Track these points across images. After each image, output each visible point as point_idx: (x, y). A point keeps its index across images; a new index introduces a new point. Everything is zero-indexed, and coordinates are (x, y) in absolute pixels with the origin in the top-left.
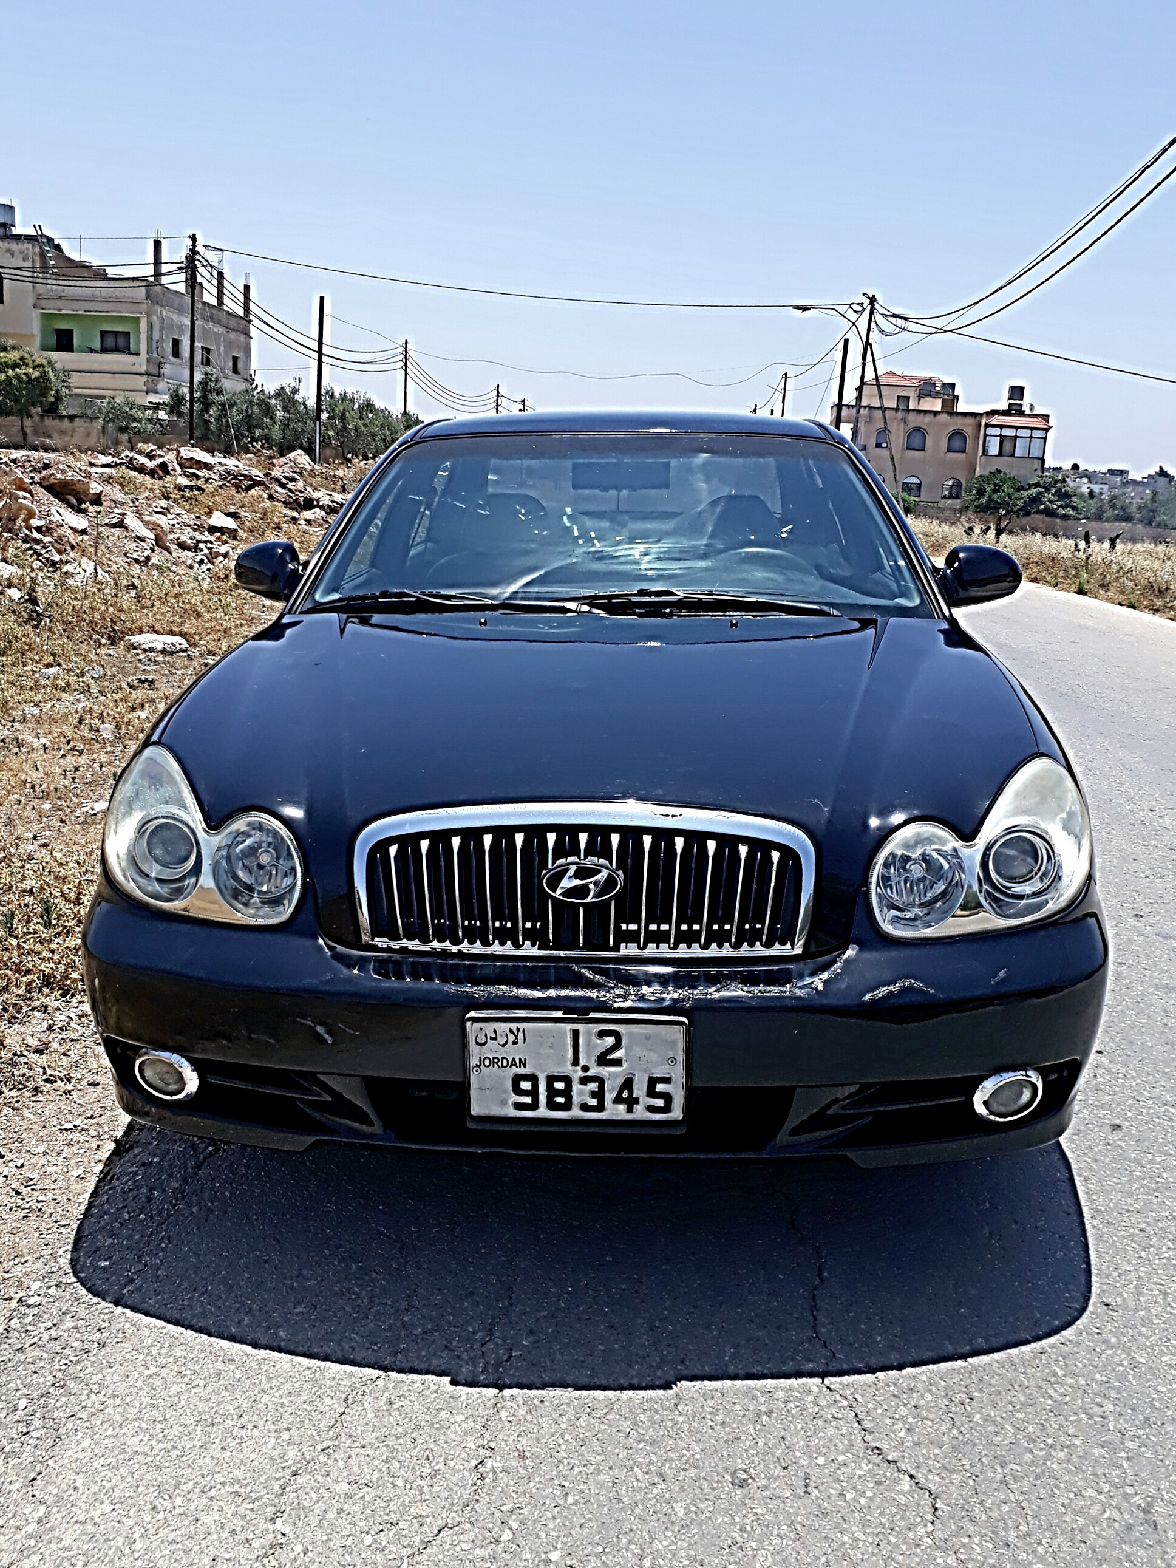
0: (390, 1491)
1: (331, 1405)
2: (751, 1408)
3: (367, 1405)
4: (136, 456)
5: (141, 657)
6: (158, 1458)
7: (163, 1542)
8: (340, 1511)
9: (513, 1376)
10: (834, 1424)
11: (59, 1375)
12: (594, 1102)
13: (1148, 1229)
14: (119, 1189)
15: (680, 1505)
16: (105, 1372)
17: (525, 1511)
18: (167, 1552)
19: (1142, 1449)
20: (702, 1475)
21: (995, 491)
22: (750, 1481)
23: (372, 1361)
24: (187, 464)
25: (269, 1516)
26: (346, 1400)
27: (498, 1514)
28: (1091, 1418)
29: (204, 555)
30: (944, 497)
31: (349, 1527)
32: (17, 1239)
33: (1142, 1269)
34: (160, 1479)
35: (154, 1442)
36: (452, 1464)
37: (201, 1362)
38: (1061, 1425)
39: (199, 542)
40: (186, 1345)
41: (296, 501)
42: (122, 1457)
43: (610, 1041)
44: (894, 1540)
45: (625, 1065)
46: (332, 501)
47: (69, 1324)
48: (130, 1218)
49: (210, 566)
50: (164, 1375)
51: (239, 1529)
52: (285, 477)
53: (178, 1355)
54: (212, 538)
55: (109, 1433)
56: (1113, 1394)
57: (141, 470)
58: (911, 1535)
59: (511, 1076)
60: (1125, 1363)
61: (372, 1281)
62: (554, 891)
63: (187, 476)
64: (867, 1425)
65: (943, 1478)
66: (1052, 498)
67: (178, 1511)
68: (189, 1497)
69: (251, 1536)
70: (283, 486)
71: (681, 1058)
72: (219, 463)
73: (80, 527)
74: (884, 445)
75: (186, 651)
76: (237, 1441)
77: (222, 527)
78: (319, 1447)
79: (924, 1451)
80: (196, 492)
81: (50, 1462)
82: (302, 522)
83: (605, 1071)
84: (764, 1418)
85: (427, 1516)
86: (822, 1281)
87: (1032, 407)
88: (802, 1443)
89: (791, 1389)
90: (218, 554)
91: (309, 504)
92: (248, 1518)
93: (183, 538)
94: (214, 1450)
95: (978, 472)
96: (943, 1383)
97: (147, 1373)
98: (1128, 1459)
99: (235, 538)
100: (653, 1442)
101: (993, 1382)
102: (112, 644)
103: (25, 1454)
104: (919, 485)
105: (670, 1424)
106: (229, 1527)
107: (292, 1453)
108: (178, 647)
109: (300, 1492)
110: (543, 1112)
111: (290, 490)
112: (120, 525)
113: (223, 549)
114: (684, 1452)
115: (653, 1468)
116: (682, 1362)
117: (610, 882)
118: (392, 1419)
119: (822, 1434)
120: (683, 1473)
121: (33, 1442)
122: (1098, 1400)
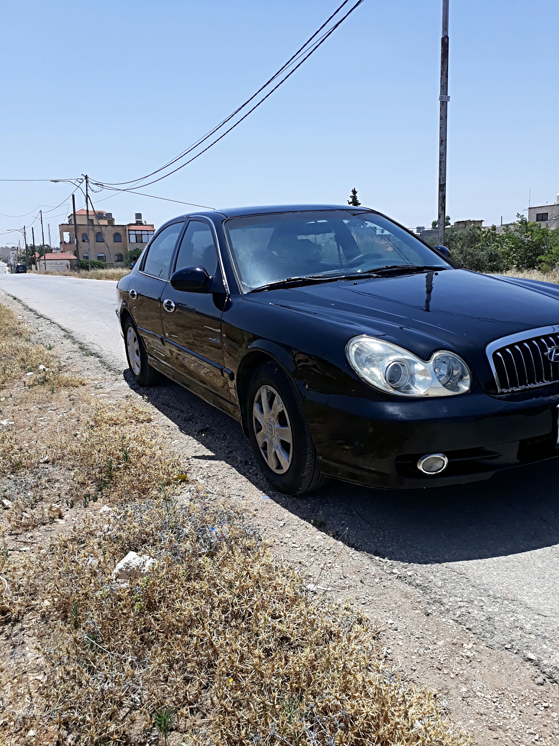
62: (551, 359)
74: (86, 241)
87: (145, 222)
95: (129, 250)
104: (105, 257)
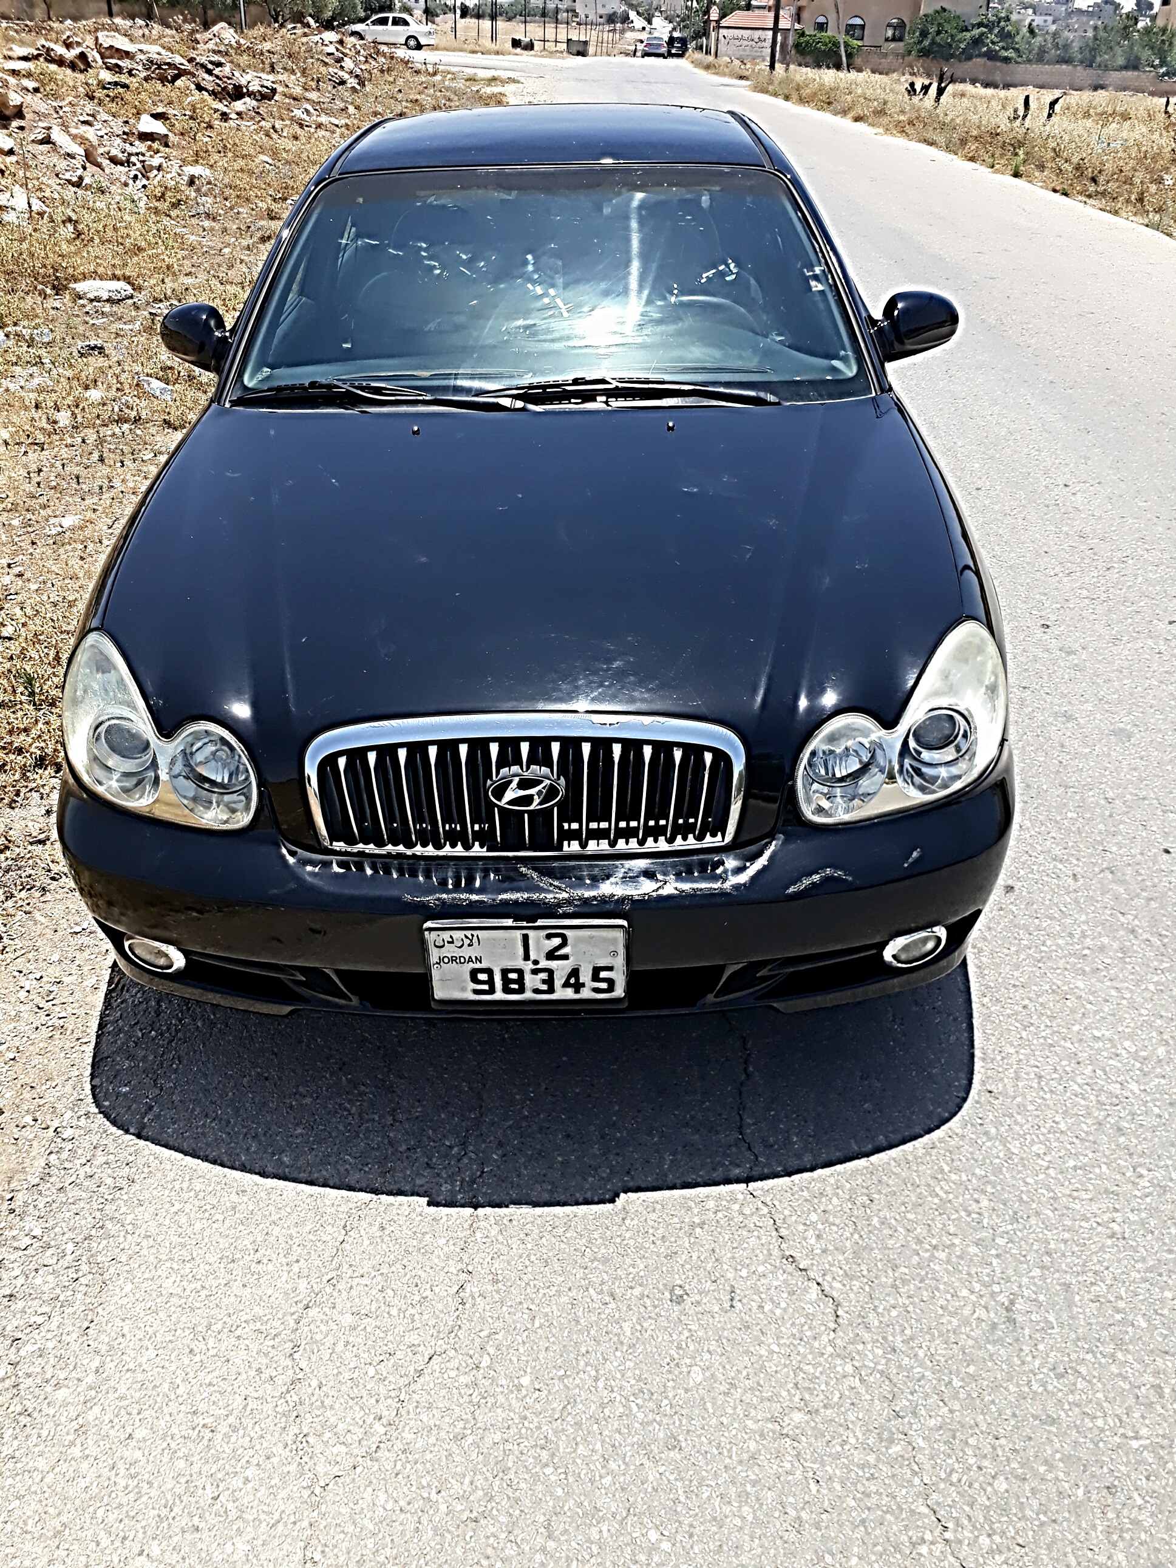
0: (386, 1322)
1: (332, 1233)
2: (687, 1220)
3: (363, 1232)
4: (52, 45)
5: (87, 309)
6: (190, 1299)
7: (201, 1385)
8: (347, 1343)
9: (485, 1194)
10: (756, 1233)
11: (98, 1214)
12: (545, 987)
13: (1031, 1005)
14: (130, 1001)
15: (627, 1324)
16: (136, 1210)
17: (499, 1336)
18: (205, 1395)
19: (1010, 1245)
20: (646, 1293)
21: (938, 33)
22: (685, 1297)
23: (363, 1185)
24: (107, 53)
25: (289, 1351)
26: (345, 1226)
27: (478, 1340)
28: (969, 1215)
29: (137, 170)
30: (887, 40)
31: (354, 1359)
32: (46, 1061)
33: (1022, 1051)
34: (194, 1321)
35: (185, 1283)
36: (437, 1290)
37: (218, 1194)
38: (944, 1225)
39: (130, 155)
40: (204, 1177)
41: (224, 89)
42: (159, 1300)
43: (557, 941)
44: (802, 1351)
45: (571, 958)
46: (262, 86)
47: (100, 1159)
48: (143, 1035)
49: (145, 182)
50: (187, 1210)
51: (264, 1367)
52: (211, 62)
53: (198, 1189)
54: (143, 149)
55: (146, 1276)
56: (989, 1189)
57: (60, 62)
58: (816, 1344)
59: (469, 969)
60: (1001, 1155)
61: (361, 1094)
62: (500, 800)
63: (108, 68)
64: (784, 1232)
65: (844, 1285)
66: (996, 40)
67: (212, 1352)
68: (219, 1337)
69: (274, 1373)
70: (209, 72)
71: (622, 951)
72: (141, 50)
73: (6, 148)
75: (132, 297)
76: (256, 1277)
77: (152, 134)
78: (326, 1278)
79: (830, 1258)
80: (121, 90)
81: (100, 1310)
82: (234, 116)
83: (553, 964)
84: (698, 1230)
85: (419, 1345)
86: (748, 1075)
88: (729, 1255)
89: (720, 1198)
90: (152, 168)
91: (238, 93)
92: (271, 1355)
93: (114, 152)
94: (236, 1287)
95: (922, 13)
96: (848, 1186)
97: (174, 1209)
98: (998, 1256)
99: (167, 145)
100: (606, 1260)
101: (891, 1182)
102: (57, 294)
103: (78, 1302)
104: (863, 27)
105: (618, 1240)
106: (255, 1366)
107: (303, 1285)
108: (124, 294)
109: (312, 1326)
110: (499, 995)
111: (217, 77)
112: (47, 141)
113: (156, 161)
114: (631, 1269)
115: (605, 1288)
116: (628, 1173)
117: (552, 792)
118: (384, 1246)
119: (745, 1245)
120: (630, 1291)
121: (83, 1289)
122: (976, 1196)
